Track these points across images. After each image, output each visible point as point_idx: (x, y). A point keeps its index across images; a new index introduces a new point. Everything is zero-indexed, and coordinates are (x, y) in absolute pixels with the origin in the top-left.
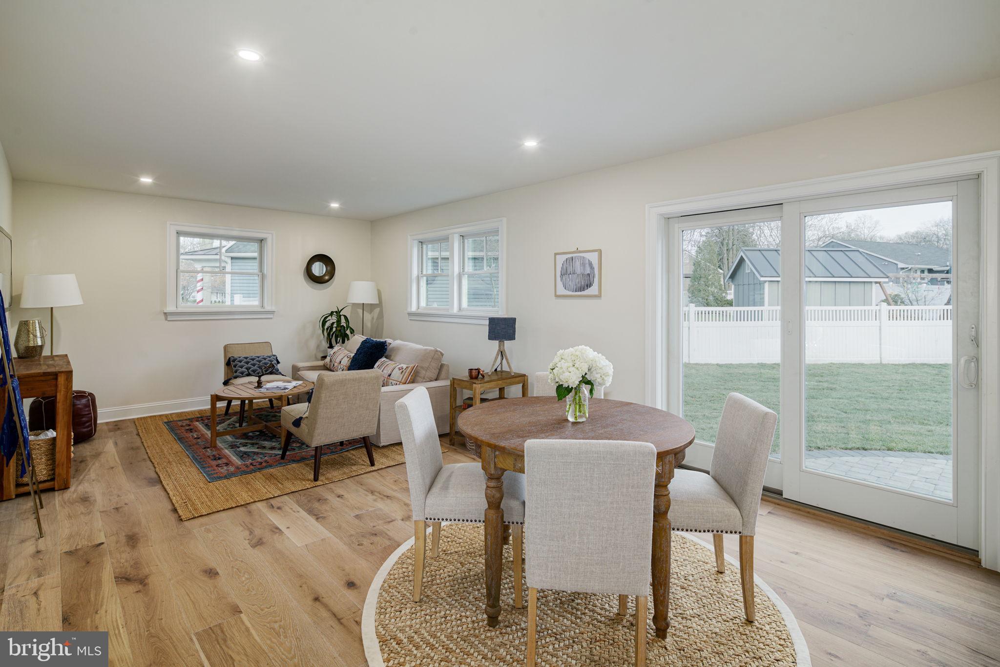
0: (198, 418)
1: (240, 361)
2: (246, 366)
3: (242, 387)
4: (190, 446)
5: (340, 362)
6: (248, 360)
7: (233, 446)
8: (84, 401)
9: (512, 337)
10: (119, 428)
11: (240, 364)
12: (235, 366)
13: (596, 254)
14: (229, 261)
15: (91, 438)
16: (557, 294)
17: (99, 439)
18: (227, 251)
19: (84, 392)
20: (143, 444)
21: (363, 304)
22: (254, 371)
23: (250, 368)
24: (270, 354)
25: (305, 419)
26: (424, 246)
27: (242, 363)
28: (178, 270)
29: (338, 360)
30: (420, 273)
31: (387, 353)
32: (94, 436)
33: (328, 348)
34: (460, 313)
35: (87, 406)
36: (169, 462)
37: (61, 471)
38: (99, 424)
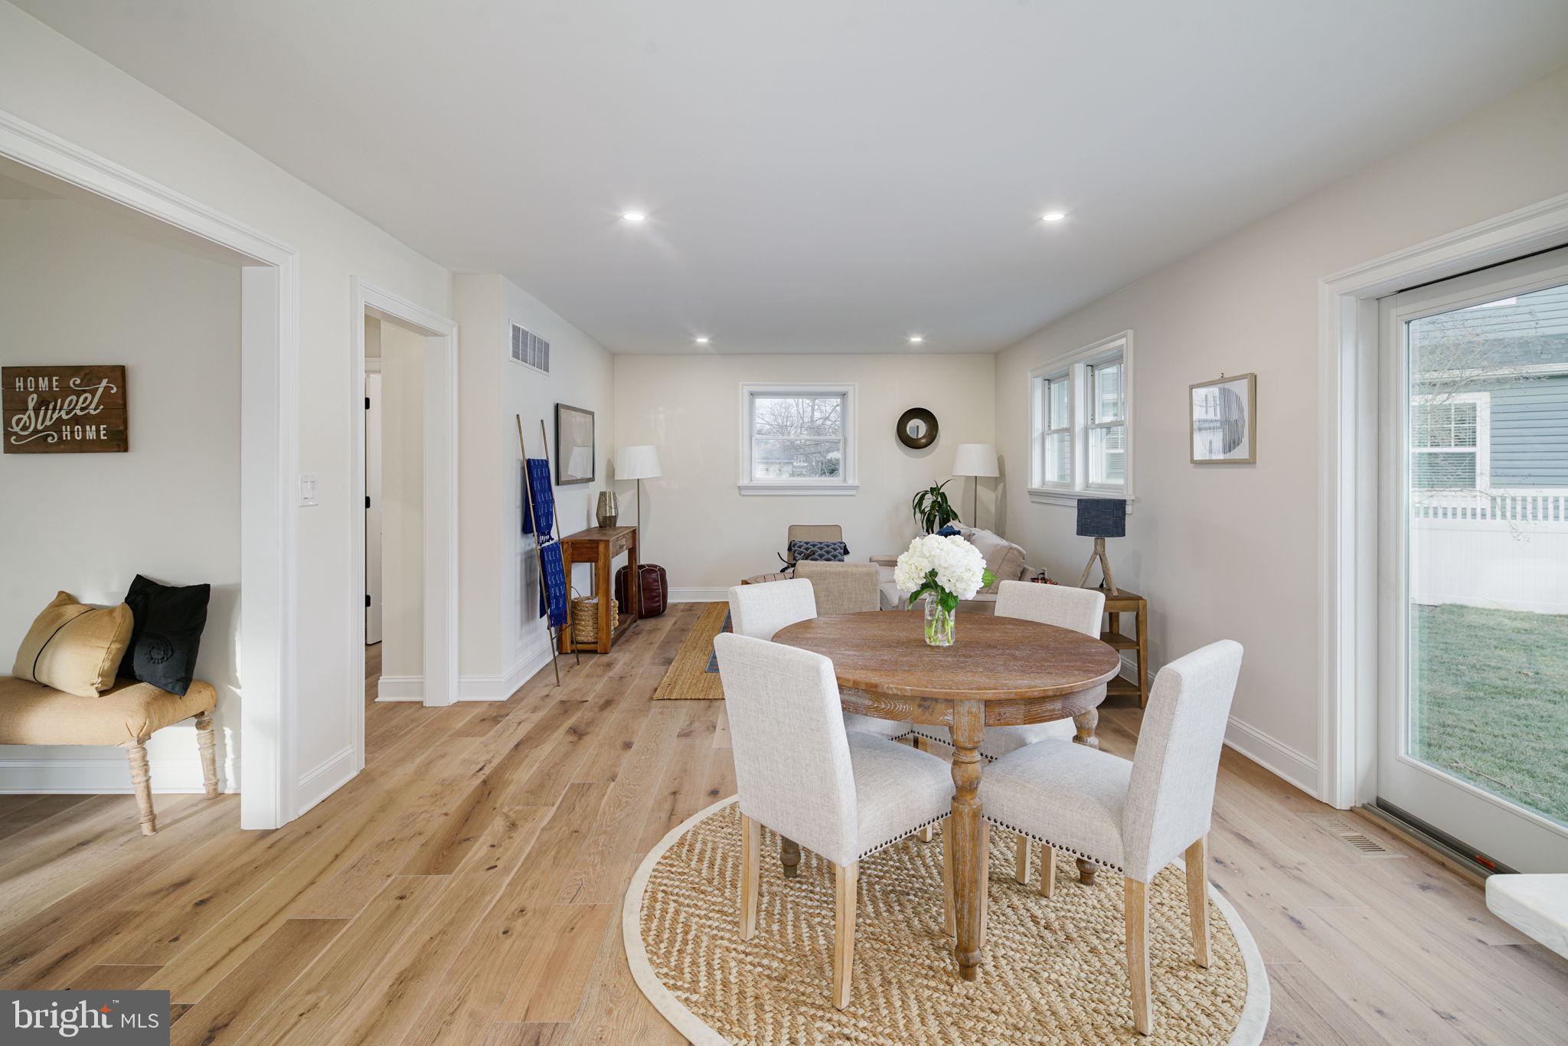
1: (800, 547)
6: (809, 546)
8: (654, 575)
9: (1119, 530)
10: (690, 610)
13: (1245, 382)
15: (660, 615)
16: (1195, 459)
17: (669, 616)
19: (656, 566)
21: (976, 477)
26: (1054, 387)
28: (752, 438)
30: (1047, 428)
32: (664, 613)
34: (1085, 492)
35: (656, 581)
38: (671, 602)
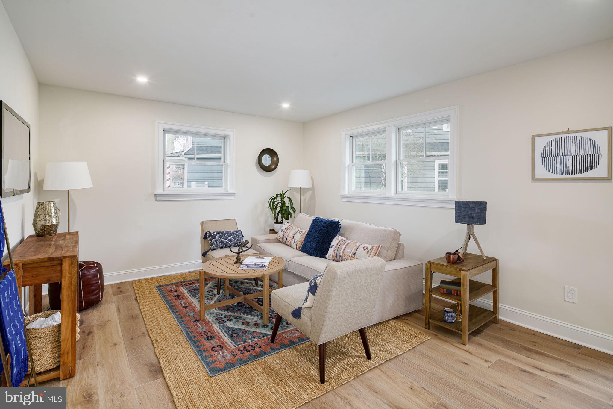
0: (181, 282)
1: (215, 236)
2: (220, 240)
3: (220, 261)
4: (181, 318)
5: (294, 237)
6: (221, 234)
7: (220, 321)
8: (93, 271)
9: (482, 221)
10: (121, 292)
11: (215, 238)
12: (211, 240)
13: (605, 132)
14: (186, 160)
15: (99, 303)
16: (536, 177)
17: (105, 304)
18: (185, 154)
20: (141, 312)
21: (300, 188)
22: (226, 244)
23: (223, 242)
24: (236, 230)
25: (305, 309)
26: (354, 140)
27: (217, 238)
28: (165, 161)
29: (291, 235)
30: (351, 162)
31: (341, 231)
32: (101, 302)
33: (275, 223)
34: (397, 196)
35: (95, 276)
36: (166, 340)
37: (66, 359)
38: (106, 285)
